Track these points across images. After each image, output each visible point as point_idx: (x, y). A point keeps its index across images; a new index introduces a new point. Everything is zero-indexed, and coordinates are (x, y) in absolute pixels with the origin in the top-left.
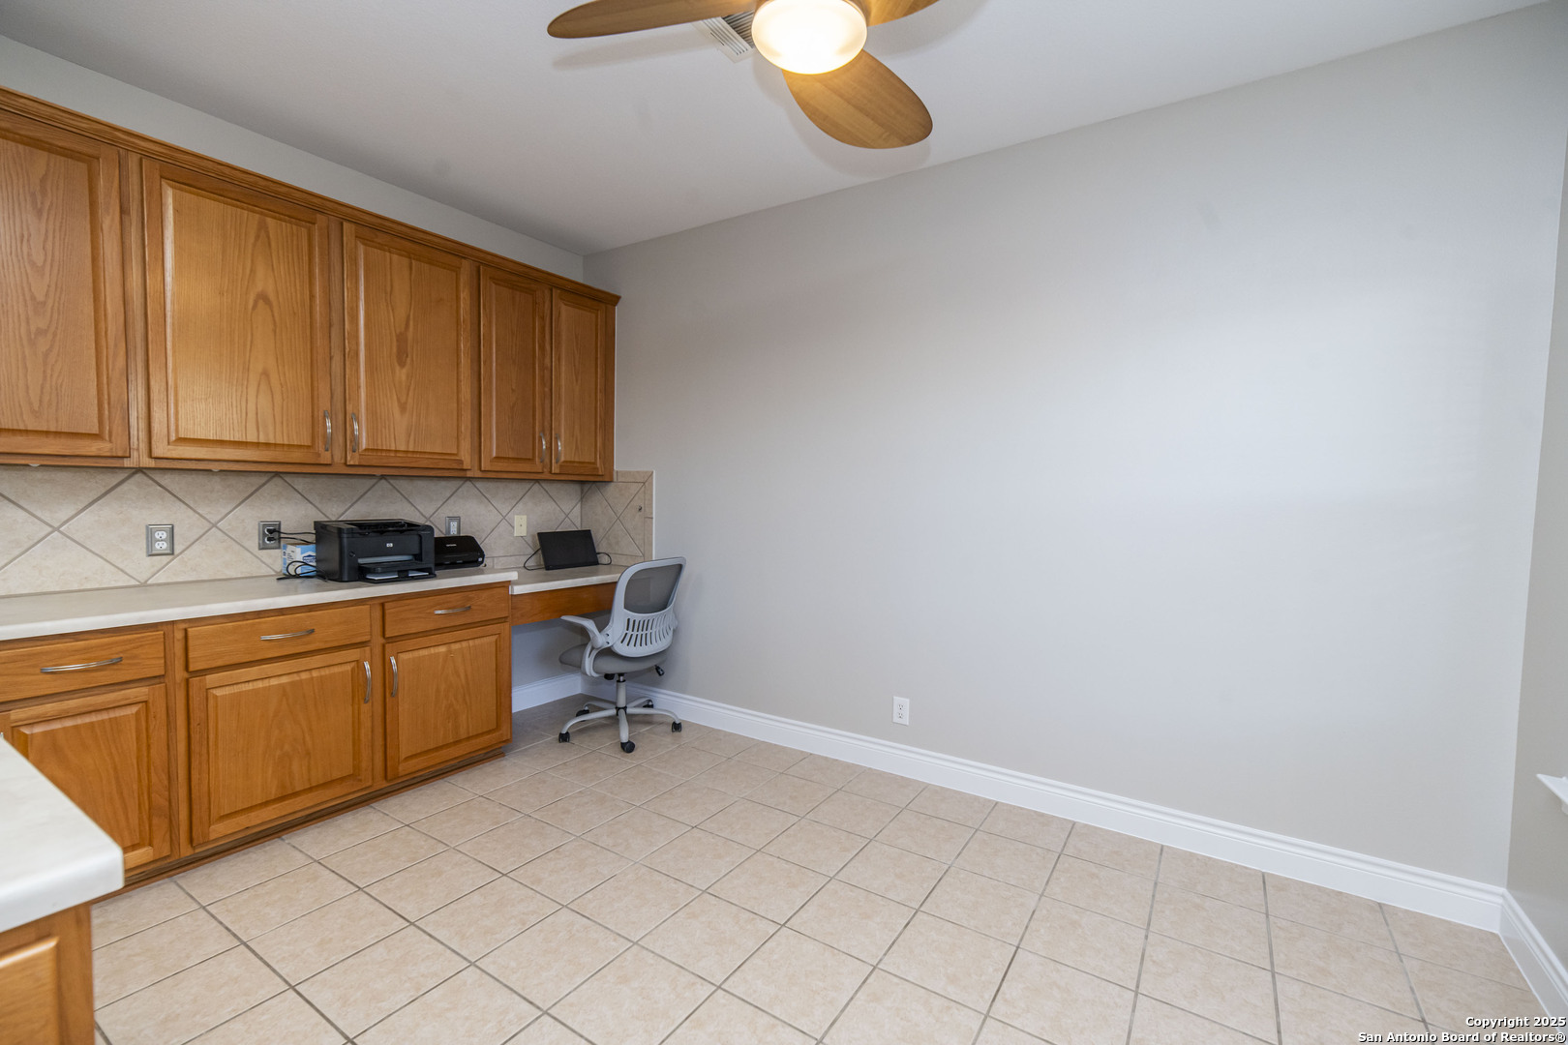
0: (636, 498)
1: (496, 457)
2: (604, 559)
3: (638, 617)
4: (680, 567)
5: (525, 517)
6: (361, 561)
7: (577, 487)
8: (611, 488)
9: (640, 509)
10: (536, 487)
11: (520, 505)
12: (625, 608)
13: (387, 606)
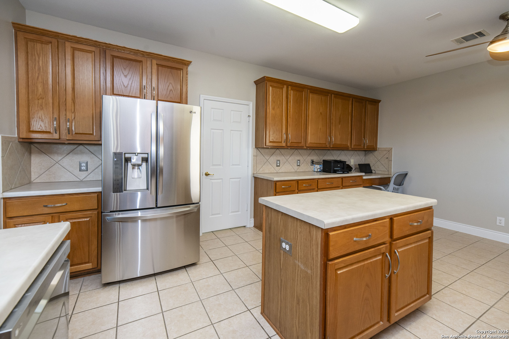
0: (386, 155)
1: (355, 145)
2: (373, 172)
3: (397, 187)
4: (407, 174)
5: (353, 160)
6: (335, 169)
7: (363, 152)
8: (376, 152)
9: (387, 158)
10: (356, 152)
11: (353, 156)
12: (394, 184)
13: (343, 179)
